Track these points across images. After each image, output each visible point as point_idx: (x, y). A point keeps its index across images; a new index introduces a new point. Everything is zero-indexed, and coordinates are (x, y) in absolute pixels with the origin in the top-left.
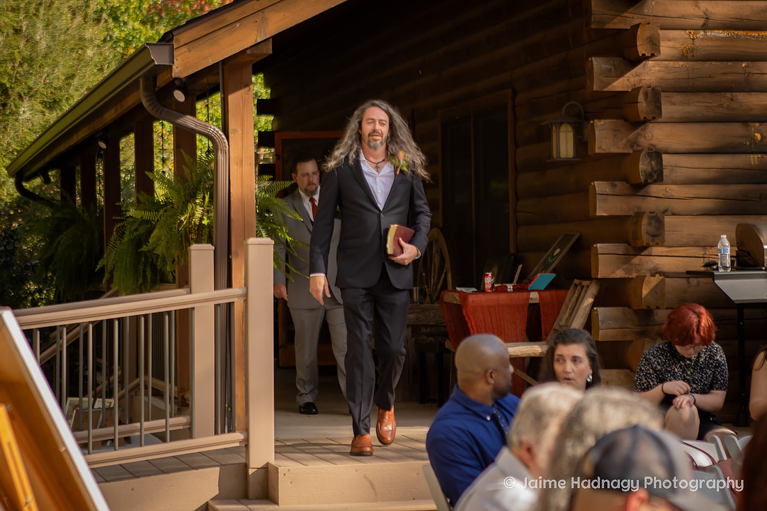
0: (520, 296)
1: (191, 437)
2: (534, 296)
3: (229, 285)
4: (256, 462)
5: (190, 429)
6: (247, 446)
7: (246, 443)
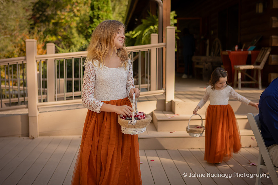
0: (245, 52)
1: (150, 90)
2: (250, 52)
3: (162, 42)
4: (168, 99)
5: (150, 88)
6: (165, 94)
7: (165, 93)
